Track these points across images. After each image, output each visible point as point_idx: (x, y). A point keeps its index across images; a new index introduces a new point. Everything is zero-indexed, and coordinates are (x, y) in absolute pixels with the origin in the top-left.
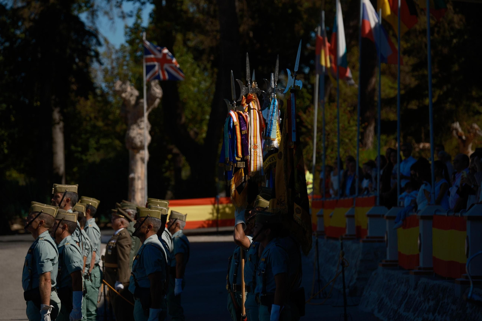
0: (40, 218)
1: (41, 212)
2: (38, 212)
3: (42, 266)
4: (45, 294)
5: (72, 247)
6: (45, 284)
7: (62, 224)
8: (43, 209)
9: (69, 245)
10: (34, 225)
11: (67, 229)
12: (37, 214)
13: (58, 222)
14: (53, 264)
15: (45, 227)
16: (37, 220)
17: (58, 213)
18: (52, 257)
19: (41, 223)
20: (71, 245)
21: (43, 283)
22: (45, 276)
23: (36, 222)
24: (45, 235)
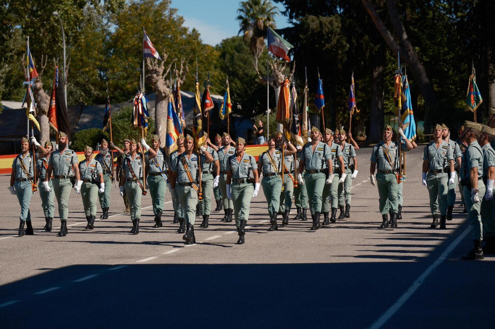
0: (471, 131)
1: (471, 128)
2: (469, 128)
3: (471, 163)
4: (474, 182)
5: (489, 151)
6: (474, 175)
7: (485, 135)
8: (472, 126)
9: (487, 149)
10: (467, 136)
11: (487, 138)
12: (468, 129)
13: (482, 134)
14: (479, 162)
15: (474, 137)
16: (469, 133)
17: (483, 128)
18: (478, 157)
19: (471, 135)
20: (489, 149)
21: (472, 175)
22: (473, 170)
23: (468, 134)
24: (475, 143)
